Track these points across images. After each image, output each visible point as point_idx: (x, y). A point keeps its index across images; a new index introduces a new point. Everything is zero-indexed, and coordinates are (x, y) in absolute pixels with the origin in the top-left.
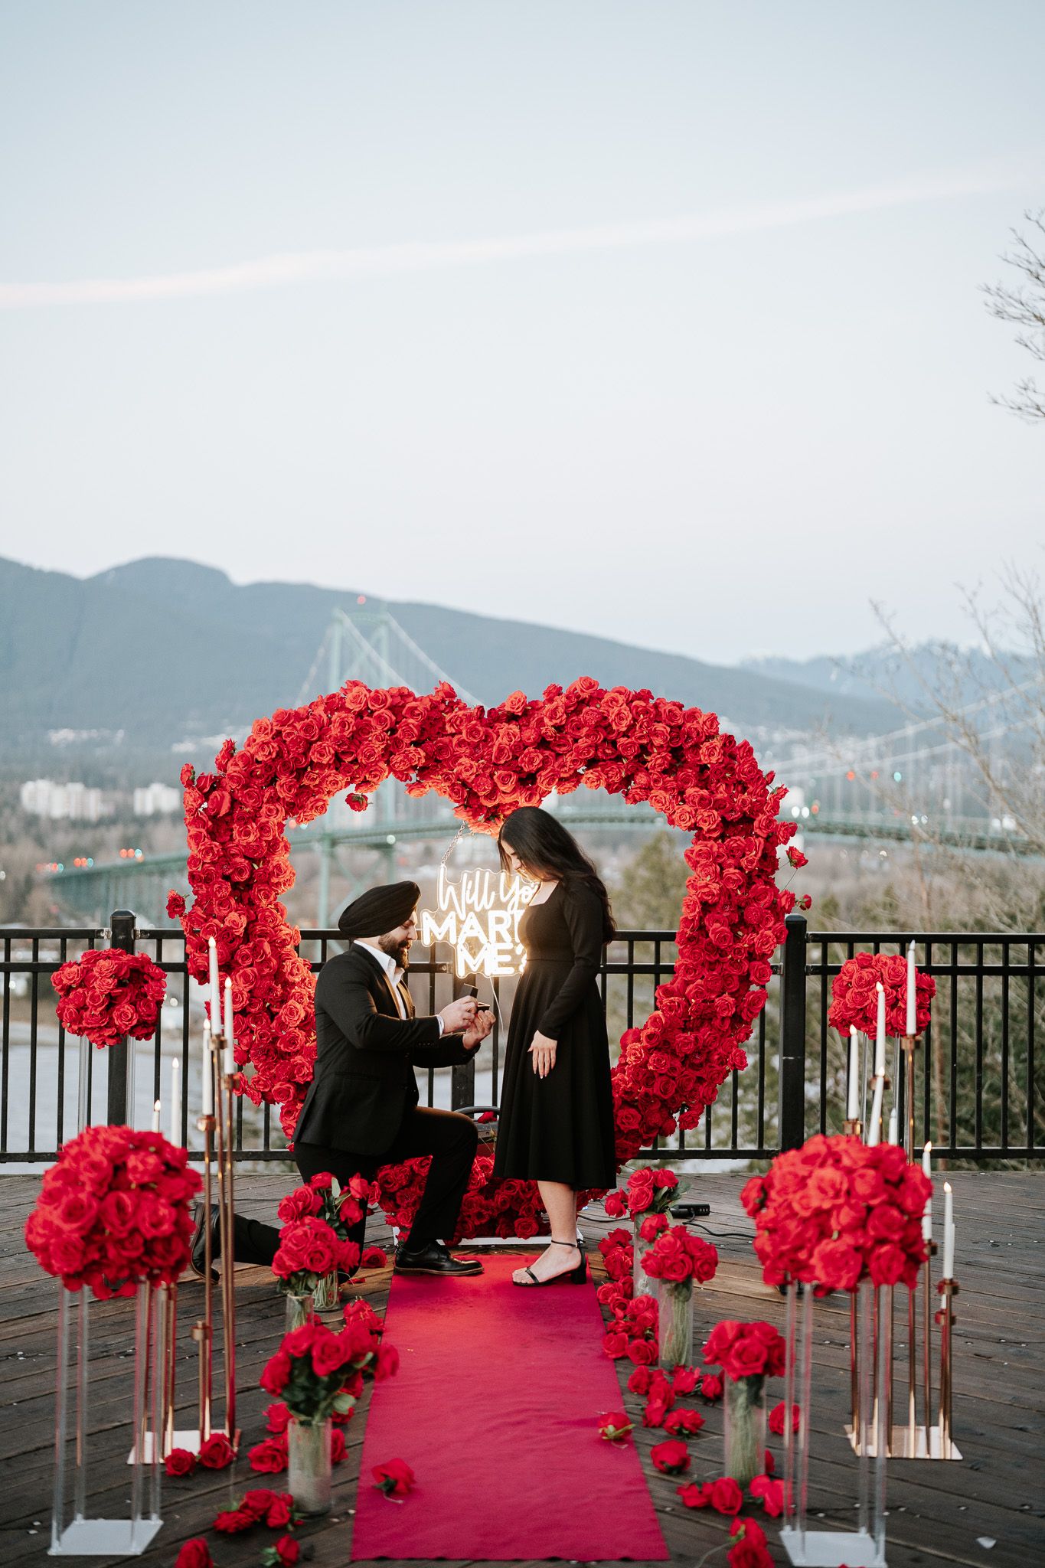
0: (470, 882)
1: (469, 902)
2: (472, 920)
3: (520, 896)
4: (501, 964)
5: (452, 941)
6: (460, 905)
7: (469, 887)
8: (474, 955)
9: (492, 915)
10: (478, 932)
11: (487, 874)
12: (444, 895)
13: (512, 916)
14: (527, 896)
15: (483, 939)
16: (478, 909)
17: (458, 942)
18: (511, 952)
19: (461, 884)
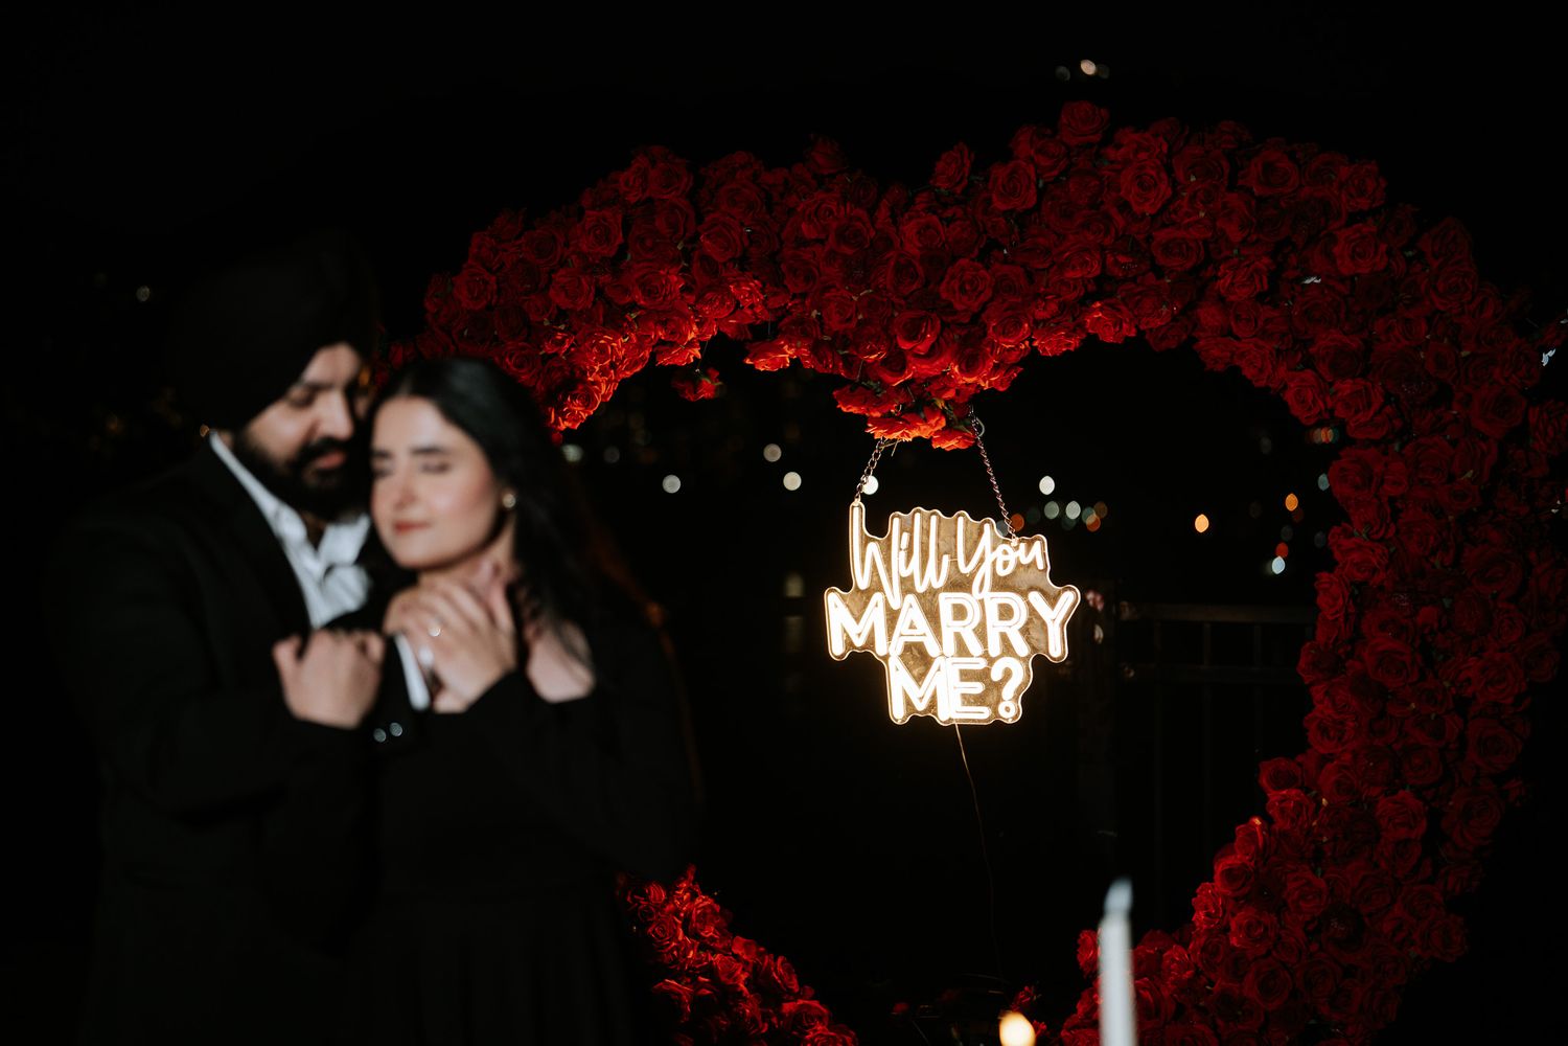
0: (906, 536)
1: (905, 573)
2: (911, 612)
3: (994, 563)
4: (968, 700)
5: (880, 649)
6: (890, 579)
7: (904, 544)
8: (919, 679)
9: (946, 602)
10: (923, 633)
11: (934, 519)
12: (863, 560)
13: (982, 602)
14: (1005, 565)
15: (932, 648)
16: (921, 588)
17: (889, 649)
18: (983, 676)
19: (889, 539)
